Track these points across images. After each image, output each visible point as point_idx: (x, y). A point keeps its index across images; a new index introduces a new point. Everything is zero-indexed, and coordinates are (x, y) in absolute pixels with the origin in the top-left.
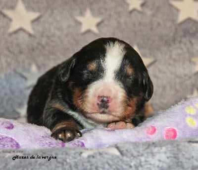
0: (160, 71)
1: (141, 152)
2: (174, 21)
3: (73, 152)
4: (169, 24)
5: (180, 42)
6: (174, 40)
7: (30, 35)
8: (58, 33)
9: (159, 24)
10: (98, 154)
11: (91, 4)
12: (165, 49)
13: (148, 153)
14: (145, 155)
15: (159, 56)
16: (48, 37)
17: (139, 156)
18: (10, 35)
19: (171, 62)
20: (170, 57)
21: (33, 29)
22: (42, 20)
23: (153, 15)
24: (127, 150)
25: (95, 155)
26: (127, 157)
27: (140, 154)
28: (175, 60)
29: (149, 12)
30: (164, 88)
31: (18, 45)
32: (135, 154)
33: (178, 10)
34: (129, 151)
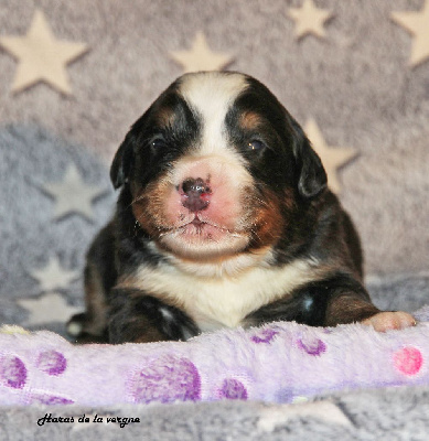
0: (368, 179)
1: (399, 417)
2: (400, 60)
3: (239, 417)
4: (389, 68)
5: (417, 110)
6: (402, 107)
7: (63, 96)
8: (128, 90)
9: (366, 68)
10: (299, 424)
11: (208, 20)
12: (380, 127)
13: (414, 419)
14: (410, 425)
15: (367, 143)
16: (106, 100)
17: (394, 427)
18: (16, 95)
19: (396, 157)
20: (394, 147)
21: (71, 81)
22: (91, 59)
23: (354, 47)
24: (365, 413)
25: (291, 426)
26: (367, 430)
27: (396, 423)
28: (403, 153)
29: (342, 40)
30: (378, 217)
31: (35, 120)
32: (386, 422)
33: (411, 34)
34: (370, 414)
